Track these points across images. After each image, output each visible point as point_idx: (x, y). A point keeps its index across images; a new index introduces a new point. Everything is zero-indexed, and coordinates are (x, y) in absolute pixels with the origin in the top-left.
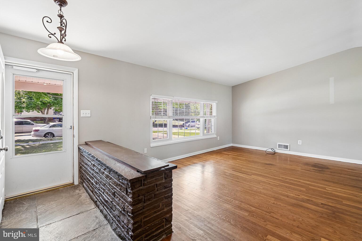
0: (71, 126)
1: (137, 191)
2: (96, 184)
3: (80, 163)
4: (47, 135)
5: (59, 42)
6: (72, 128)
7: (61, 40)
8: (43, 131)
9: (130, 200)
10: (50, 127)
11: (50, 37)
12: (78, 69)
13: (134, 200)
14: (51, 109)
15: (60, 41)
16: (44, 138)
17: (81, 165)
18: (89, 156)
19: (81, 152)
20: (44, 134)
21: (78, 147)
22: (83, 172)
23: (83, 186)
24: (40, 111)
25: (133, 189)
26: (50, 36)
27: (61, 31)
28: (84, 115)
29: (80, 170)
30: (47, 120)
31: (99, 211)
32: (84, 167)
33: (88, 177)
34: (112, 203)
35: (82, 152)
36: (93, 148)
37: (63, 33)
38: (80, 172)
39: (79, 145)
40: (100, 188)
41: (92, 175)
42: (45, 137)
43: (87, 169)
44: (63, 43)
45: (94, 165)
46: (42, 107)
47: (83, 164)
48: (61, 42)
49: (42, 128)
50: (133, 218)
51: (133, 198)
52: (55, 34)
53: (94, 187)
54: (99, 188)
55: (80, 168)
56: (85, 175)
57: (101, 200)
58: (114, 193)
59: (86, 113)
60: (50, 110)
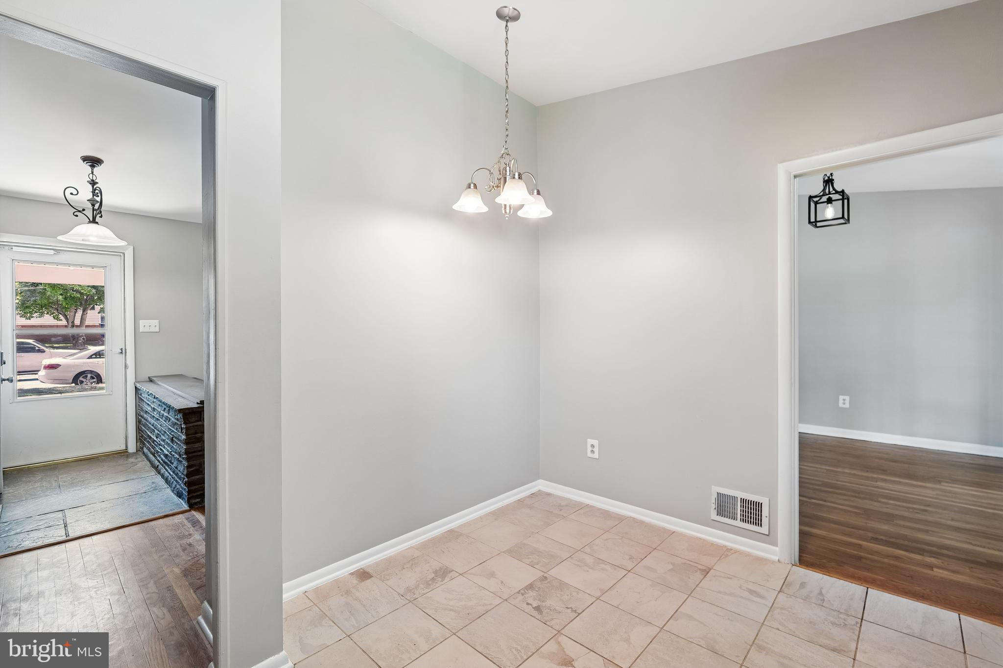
0: (121, 349)
1: (193, 426)
2: (157, 438)
3: (138, 415)
4: (81, 379)
5: (90, 222)
6: (123, 352)
7: (94, 218)
8: (69, 366)
9: (184, 437)
10: (90, 357)
11: (77, 216)
12: (132, 247)
13: (189, 437)
14: (93, 308)
15: (91, 220)
16: (74, 385)
17: (139, 418)
18: (149, 397)
19: (140, 393)
20: (72, 375)
21: (136, 387)
22: (143, 427)
23: (144, 453)
24: (60, 316)
25: (188, 423)
26: (75, 214)
27: (93, 205)
28: (147, 329)
29: (139, 428)
30: (83, 339)
31: (161, 477)
32: (145, 419)
33: (148, 433)
34: (171, 454)
35: (141, 395)
36: (158, 385)
37: (97, 208)
38: (139, 430)
39: (136, 382)
40: (161, 442)
41: (153, 425)
42: (77, 384)
43: (146, 420)
44: (97, 223)
45: (154, 409)
46: (67, 304)
47: (142, 414)
48: (94, 221)
49: (68, 361)
50: (188, 459)
51: (187, 435)
52: (84, 210)
53: (155, 445)
54: (159, 442)
55: (139, 422)
56: (145, 432)
57: (162, 460)
58: (173, 438)
59: (149, 325)
60: (89, 312)
